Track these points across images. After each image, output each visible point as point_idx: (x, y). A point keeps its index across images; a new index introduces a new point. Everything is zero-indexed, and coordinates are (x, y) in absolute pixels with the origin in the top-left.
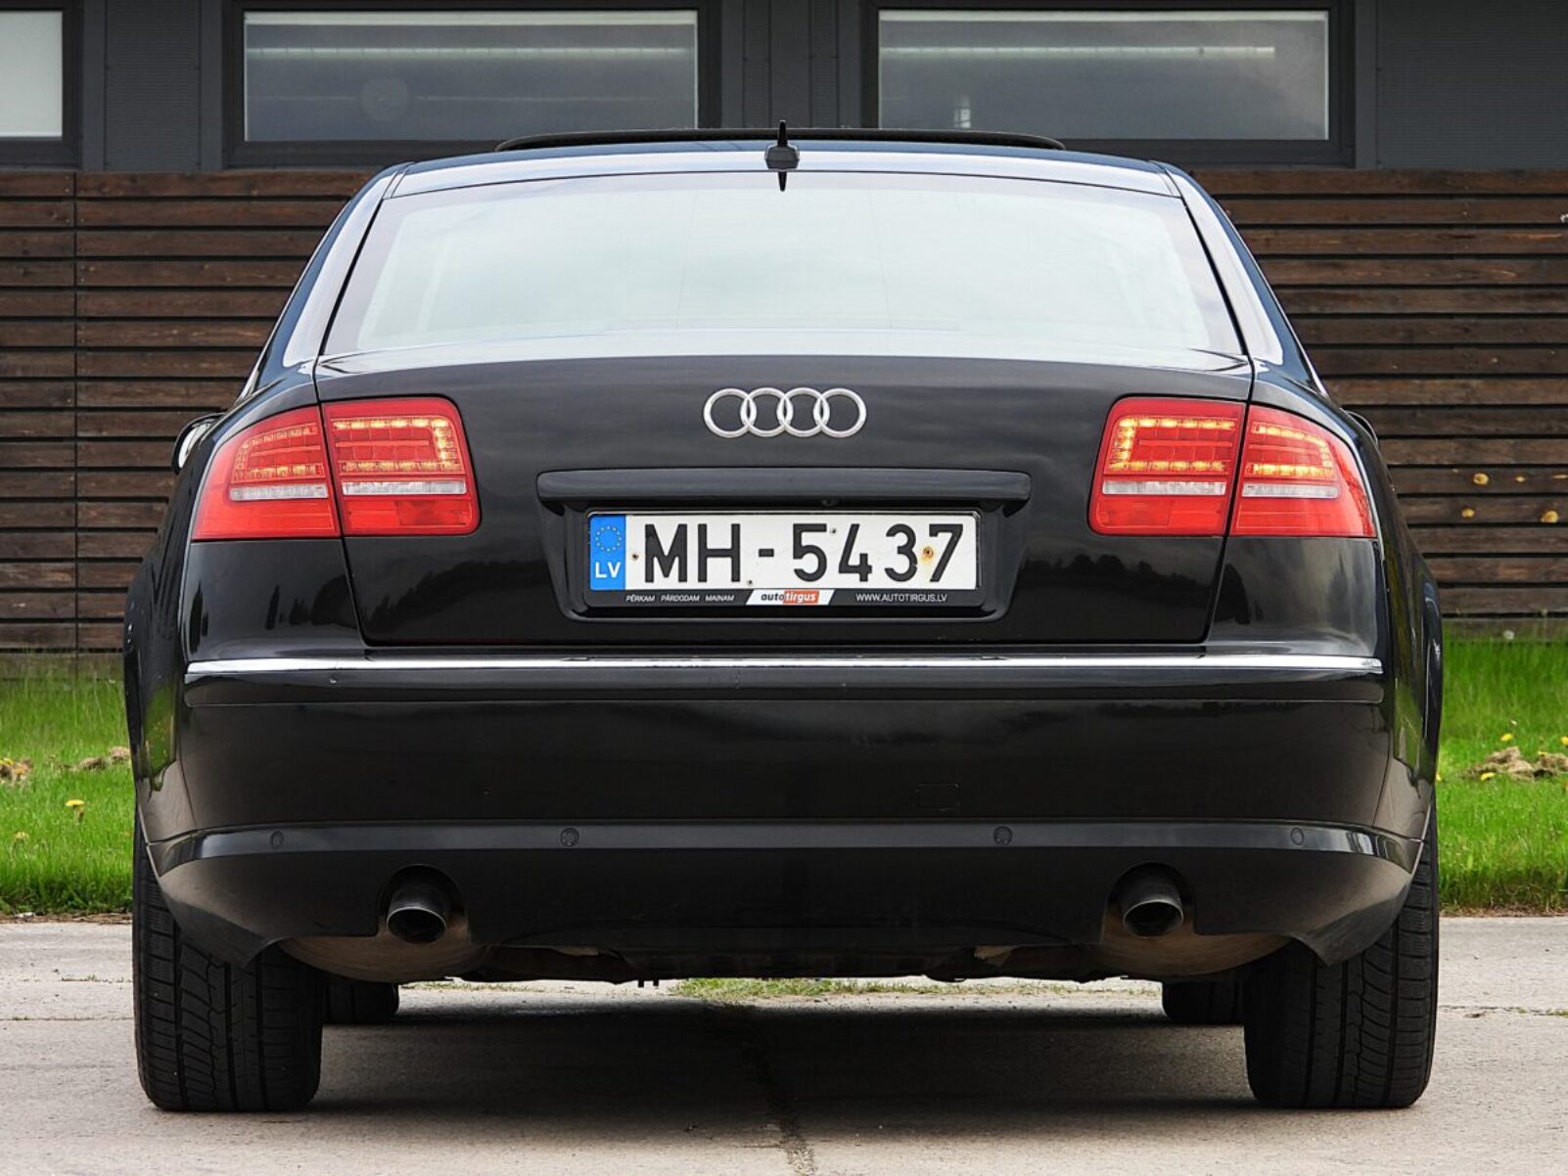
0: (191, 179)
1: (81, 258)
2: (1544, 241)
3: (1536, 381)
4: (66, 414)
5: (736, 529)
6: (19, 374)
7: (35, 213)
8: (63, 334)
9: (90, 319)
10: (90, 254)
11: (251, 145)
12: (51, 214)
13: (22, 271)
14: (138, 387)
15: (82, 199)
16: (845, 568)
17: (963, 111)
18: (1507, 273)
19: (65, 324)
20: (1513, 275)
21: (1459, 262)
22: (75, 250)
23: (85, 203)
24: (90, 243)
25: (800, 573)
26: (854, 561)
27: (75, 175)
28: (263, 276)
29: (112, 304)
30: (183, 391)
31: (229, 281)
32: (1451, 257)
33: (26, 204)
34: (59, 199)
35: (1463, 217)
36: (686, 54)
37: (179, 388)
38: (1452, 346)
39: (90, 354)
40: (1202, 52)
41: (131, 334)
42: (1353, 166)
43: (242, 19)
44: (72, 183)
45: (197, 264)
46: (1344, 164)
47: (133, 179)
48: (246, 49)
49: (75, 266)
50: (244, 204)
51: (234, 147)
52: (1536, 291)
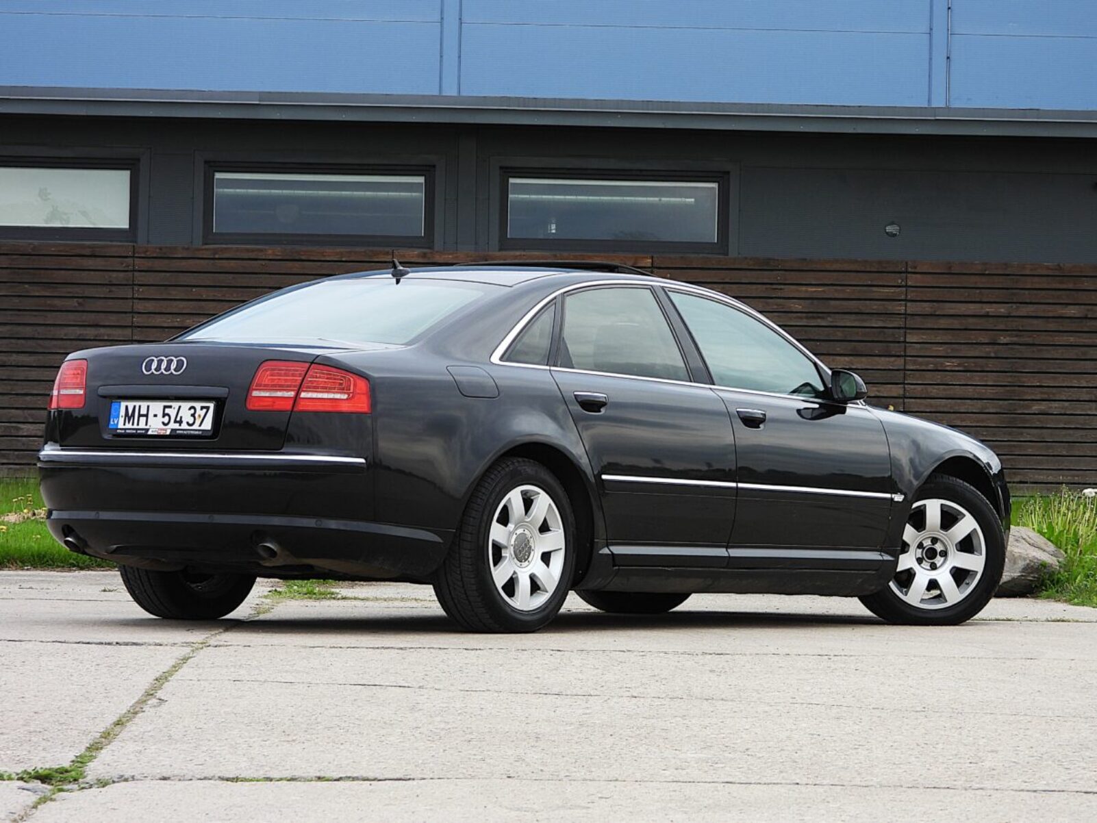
0: (188, 249)
1: (135, 285)
2: (815, 292)
5: (148, 407)
6: (106, 338)
7: (115, 264)
8: (126, 319)
9: (139, 313)
10: (139, 283)
11: (217, 234)
12: (122, 264)
13: (108, 290)
15: (137, 257)
16: (176, 421)
18: (797, 306)
19: (128, 315)
20: (800, 307)
21: (775, 300)
22: (133, 281)
23: (138, 259)
24: (140, 278)
25: (163, 423)
26: (178, 419)
27: (134, 246)
28: (219, 295)
29: (150, 306)
31: (204, 297)
32: (771, 298)
33: (111, 259)
34: (126, 257)
35: (778, 280)
36: (420, 195)
39: (139, 329)
40: (660, 200)
41: (158, 321)
42: (727, 254)
43: (214, 175)
44: (132, 250)
45: (189, 289)
46: (724, 254)
47: (161, 249)
48: (215, 190)
49: (133, 288)
50: (212, 261)
51: (208, 235)
52: (811, 315)
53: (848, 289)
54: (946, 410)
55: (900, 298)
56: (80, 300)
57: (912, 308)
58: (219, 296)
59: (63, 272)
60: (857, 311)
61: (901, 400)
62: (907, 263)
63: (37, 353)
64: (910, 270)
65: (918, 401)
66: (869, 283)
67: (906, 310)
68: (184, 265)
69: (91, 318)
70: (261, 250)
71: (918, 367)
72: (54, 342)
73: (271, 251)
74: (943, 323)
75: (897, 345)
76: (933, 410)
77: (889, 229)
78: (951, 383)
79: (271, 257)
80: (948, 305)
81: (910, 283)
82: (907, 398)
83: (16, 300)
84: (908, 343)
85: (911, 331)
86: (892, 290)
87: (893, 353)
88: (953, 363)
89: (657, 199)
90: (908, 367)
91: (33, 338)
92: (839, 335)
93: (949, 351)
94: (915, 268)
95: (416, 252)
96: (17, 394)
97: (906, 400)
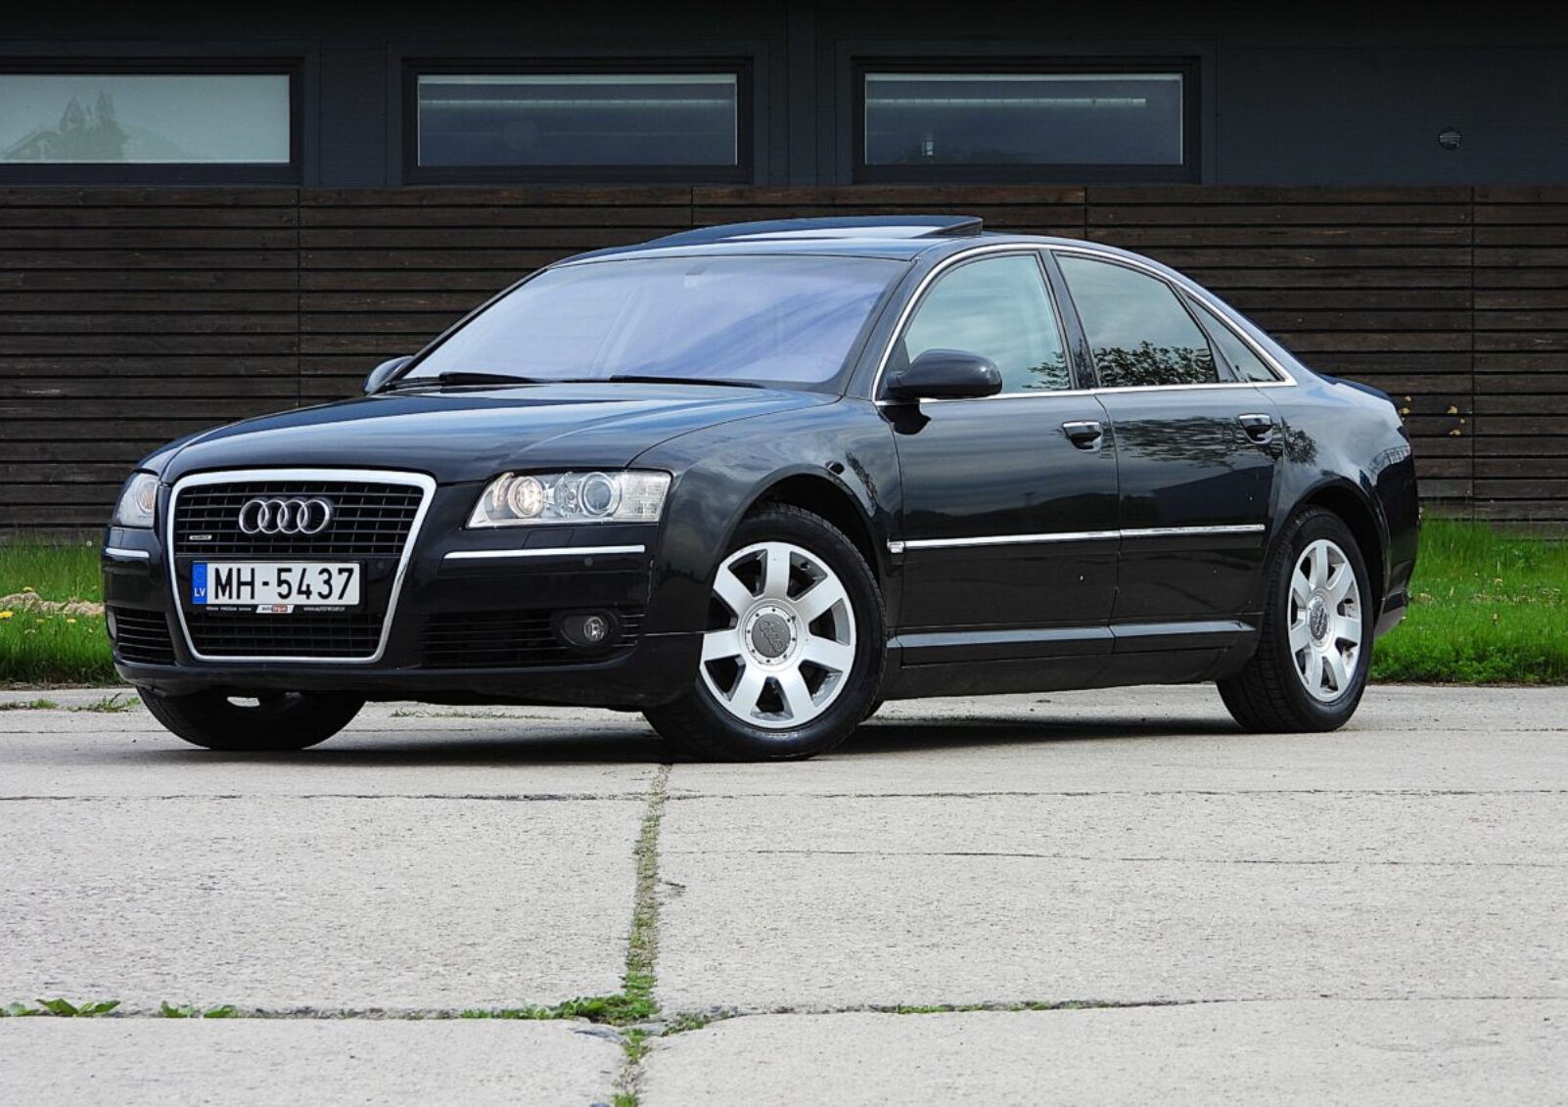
0: (380, 193)
1: (303, 249)
2: (1334, 236)
3: (1329, 334)
4: (292, 358)
6: (259, 330)
7: (271, 217)
8: (290, 302)
9: (309, 291)
10: (309, 246)
11: (423, 168)
12: (281, 217)
13: (261, 258)
14: (343, 340)
15: (303, 207)
17: (928, 144)
18: (1307, 259)
19: (292, 295)
20: (1313, 260)
21: (1274, 251)
22: (299, 242)
23: (306, 210)
24: (309, 238)
27: (298, 191)
28: (430, 261)
29: (324, 281)
30: (374, 342)
31: (407, 264)
32: (1268, 247)
33: (264, 211)
34: (287, 207)
35: (1278, 219)
36: (732, 103)
37: (372, 340)
38: (1269, 310)
39: (309, 316)
40: (1094, 102)
41: (337, 303)
42: (1200, 182)
43: (416, 79)
44: (296, 196)
45: (384, 252)
46: (1194, 182)
47: (339, 193)
48: (419, 101)
49: (299, 254)
50: (418, 210)
51: (410, 170)
52: (1328, 271)
53: (1385, 231)
54: (1537, 411)
55: (1464, 243)
56: (220, 274)
57: (1482, 257)
58: (430, 263)
59: (192, 232)
60: (1398, 263)
61: (1469, 398)
62: (1473, 190)
63: (155, 355)
64: (1478, 199)
65: (1495, 398)
66: (1417, 220)
67: (1473, 261)
68: (374, 217)
69: (235, 302)
70: (492, 192)
71: (1493, 347)
72: (182, 339)
73: (506, 193)
74: (1529, 279)
75: (1462, 314)
76: (1516, 411)
77: (1443, 138)
78: (1543, 370)
79: (506, 203)
80: (1535, 252)
81: (1478, 220)
82: (1477, 394)
83: (122, 276)
84: (1478, 310)
85: (1480, 293)
86: (1452, 230)
87: (1456, 326)
88: (1548, 340)
89: (1088, 101)
90: (1478, 347)
91: (148, 334)
92: (1372, 300)
93: (1540, 321)
94: (1486, 196)
95: (727, 189)
96: (126, 419)
97: (1476, 398)
